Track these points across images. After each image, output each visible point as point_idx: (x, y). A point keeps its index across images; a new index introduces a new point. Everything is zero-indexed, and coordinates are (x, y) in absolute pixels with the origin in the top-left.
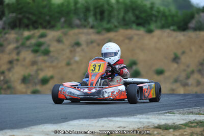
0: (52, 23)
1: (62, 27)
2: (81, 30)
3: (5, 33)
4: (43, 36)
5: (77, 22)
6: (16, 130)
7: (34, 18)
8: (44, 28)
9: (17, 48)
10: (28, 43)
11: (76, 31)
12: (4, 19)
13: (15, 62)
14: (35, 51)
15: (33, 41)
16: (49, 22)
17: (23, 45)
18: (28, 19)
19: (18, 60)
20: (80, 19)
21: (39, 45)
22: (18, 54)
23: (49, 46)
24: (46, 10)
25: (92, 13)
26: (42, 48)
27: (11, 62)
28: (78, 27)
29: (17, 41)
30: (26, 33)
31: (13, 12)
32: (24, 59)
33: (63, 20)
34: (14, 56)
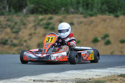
0: (57, 11)
1: (63, 13)
2: (74, 15)
3: (28, 17)
4: (51, 18)
5: (72, 10)
6: (33, 76)
7: (45, 8)
8: (52, 13)
9: (35, 26)
10: (41, 23)
11: (71, 16)
12: (27, 8)
13: (33, 35)
14: (46, 28)
15: (45, 22)
16: (54, 10)
17: (38, 24)
18: (42, 8)
19: (35, 33)
20: (74, 9)
21: (48, 24)
22: (35, 29)
23: (54, 25)
24: (52, 3)
25: (81, 5)
26: (50, 26)
27: (31, 35)
28: (73, 13)
29: (35, 21)
30: (40, 17)
31: (32, 4)
32: (39, 33)
33: (63, 9)
34: (33, 31)
